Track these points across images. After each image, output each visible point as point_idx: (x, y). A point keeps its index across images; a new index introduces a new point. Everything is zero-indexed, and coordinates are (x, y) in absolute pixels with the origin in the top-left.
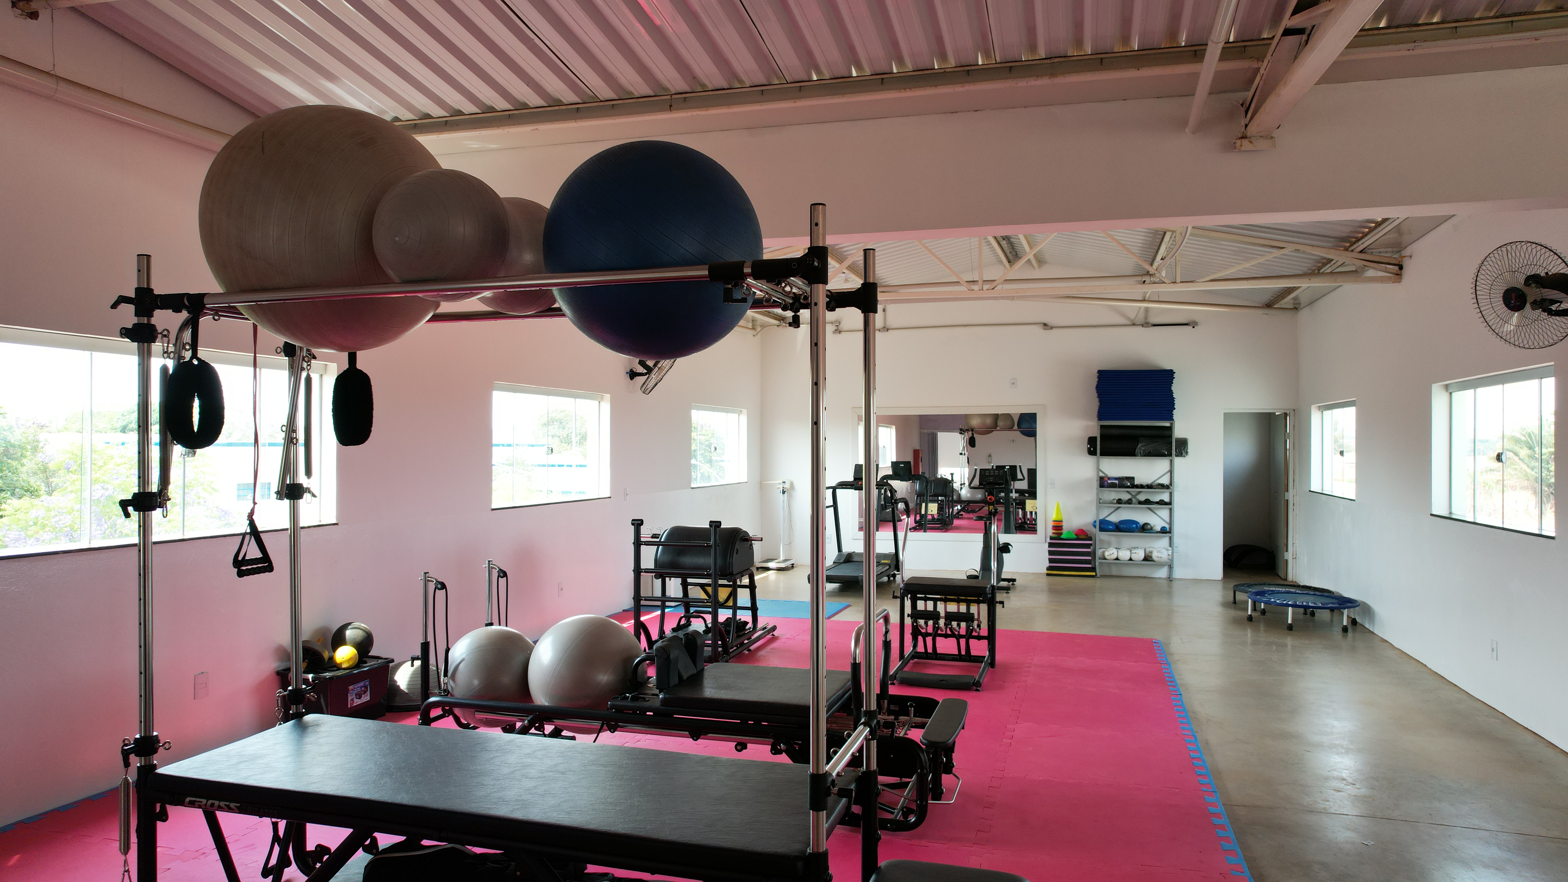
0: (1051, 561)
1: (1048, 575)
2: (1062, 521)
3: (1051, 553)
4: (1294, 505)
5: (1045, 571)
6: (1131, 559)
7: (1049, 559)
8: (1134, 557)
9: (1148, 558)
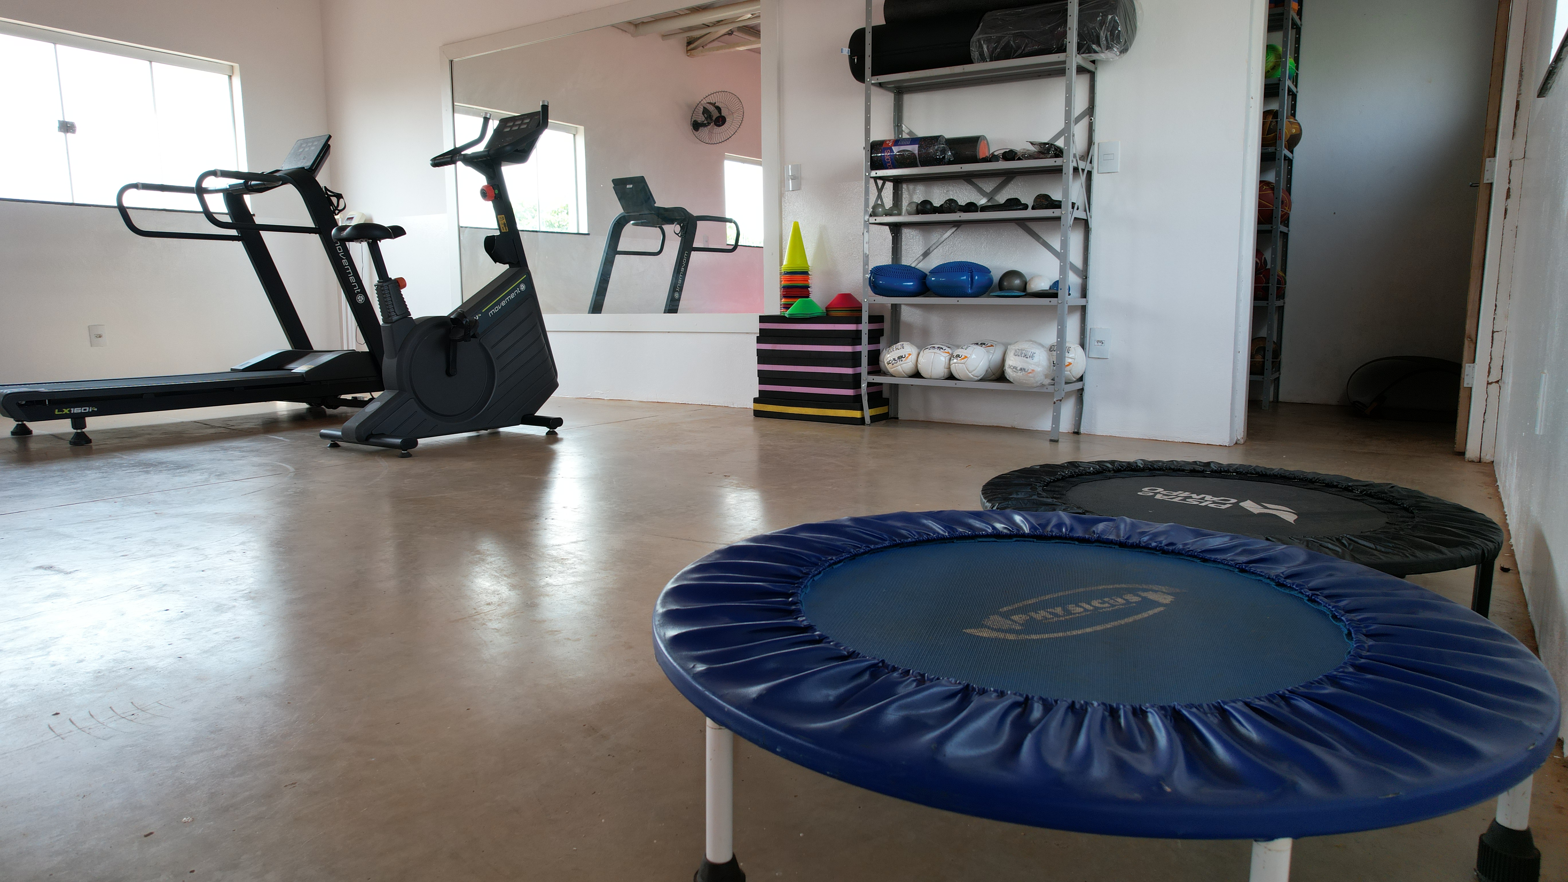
0: (764, 378)
1: (758, 414)
2: (806, 273)
3: (763, 357)
4: (1508, 196)
5: (751, 405)
6: (951, 377)
7: (760, 373)
8: (958, 368)
9: (998, 375)
